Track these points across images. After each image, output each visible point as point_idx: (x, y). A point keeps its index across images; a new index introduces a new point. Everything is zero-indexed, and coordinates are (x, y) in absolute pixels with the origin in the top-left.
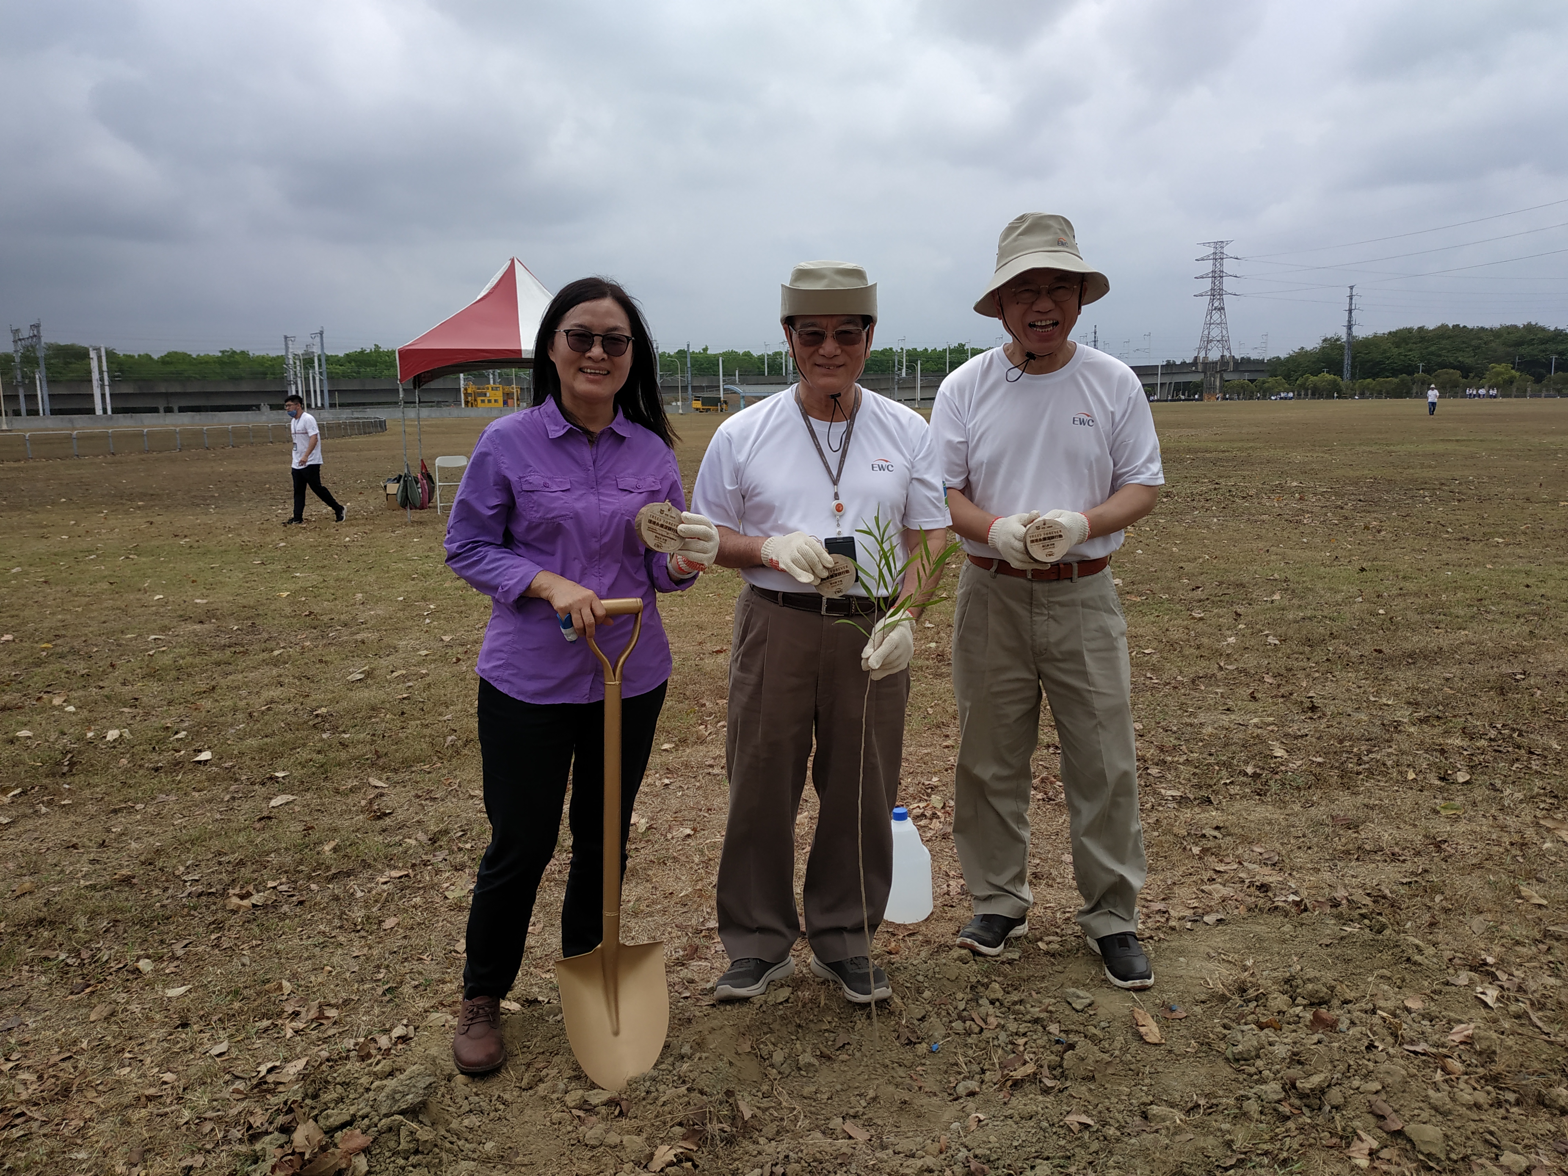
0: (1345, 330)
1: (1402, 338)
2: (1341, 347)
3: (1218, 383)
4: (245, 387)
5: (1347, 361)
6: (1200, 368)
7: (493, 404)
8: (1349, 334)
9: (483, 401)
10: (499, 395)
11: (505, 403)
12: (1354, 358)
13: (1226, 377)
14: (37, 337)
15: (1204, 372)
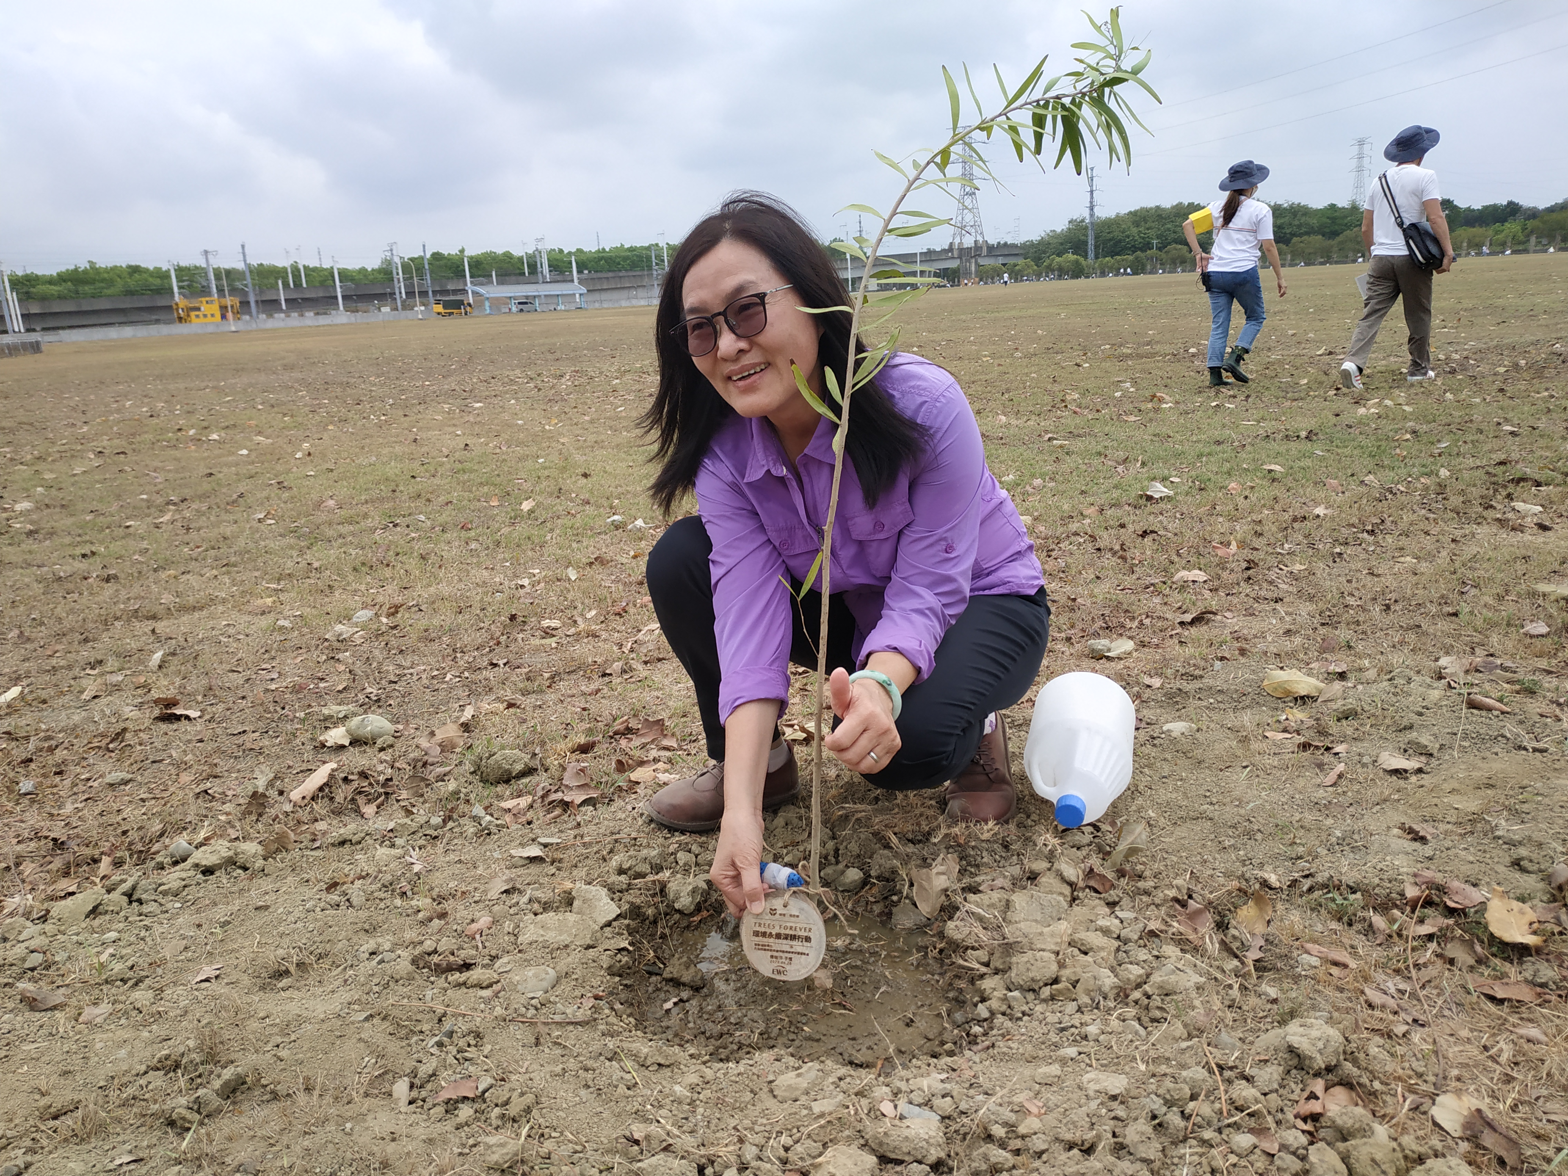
0: (1088, 210)
1: (1140, 217)
2: (1086, 228)
3: (973, 269)
5: (1091, 242)
6: (956, 254)
7: (209, 319)
8: (1092, 215)
9: (197, 316)
10: (215, 309)
11: (224, 317)
12: (1097, 237)
13: (981, 261)
15: (960, 257)
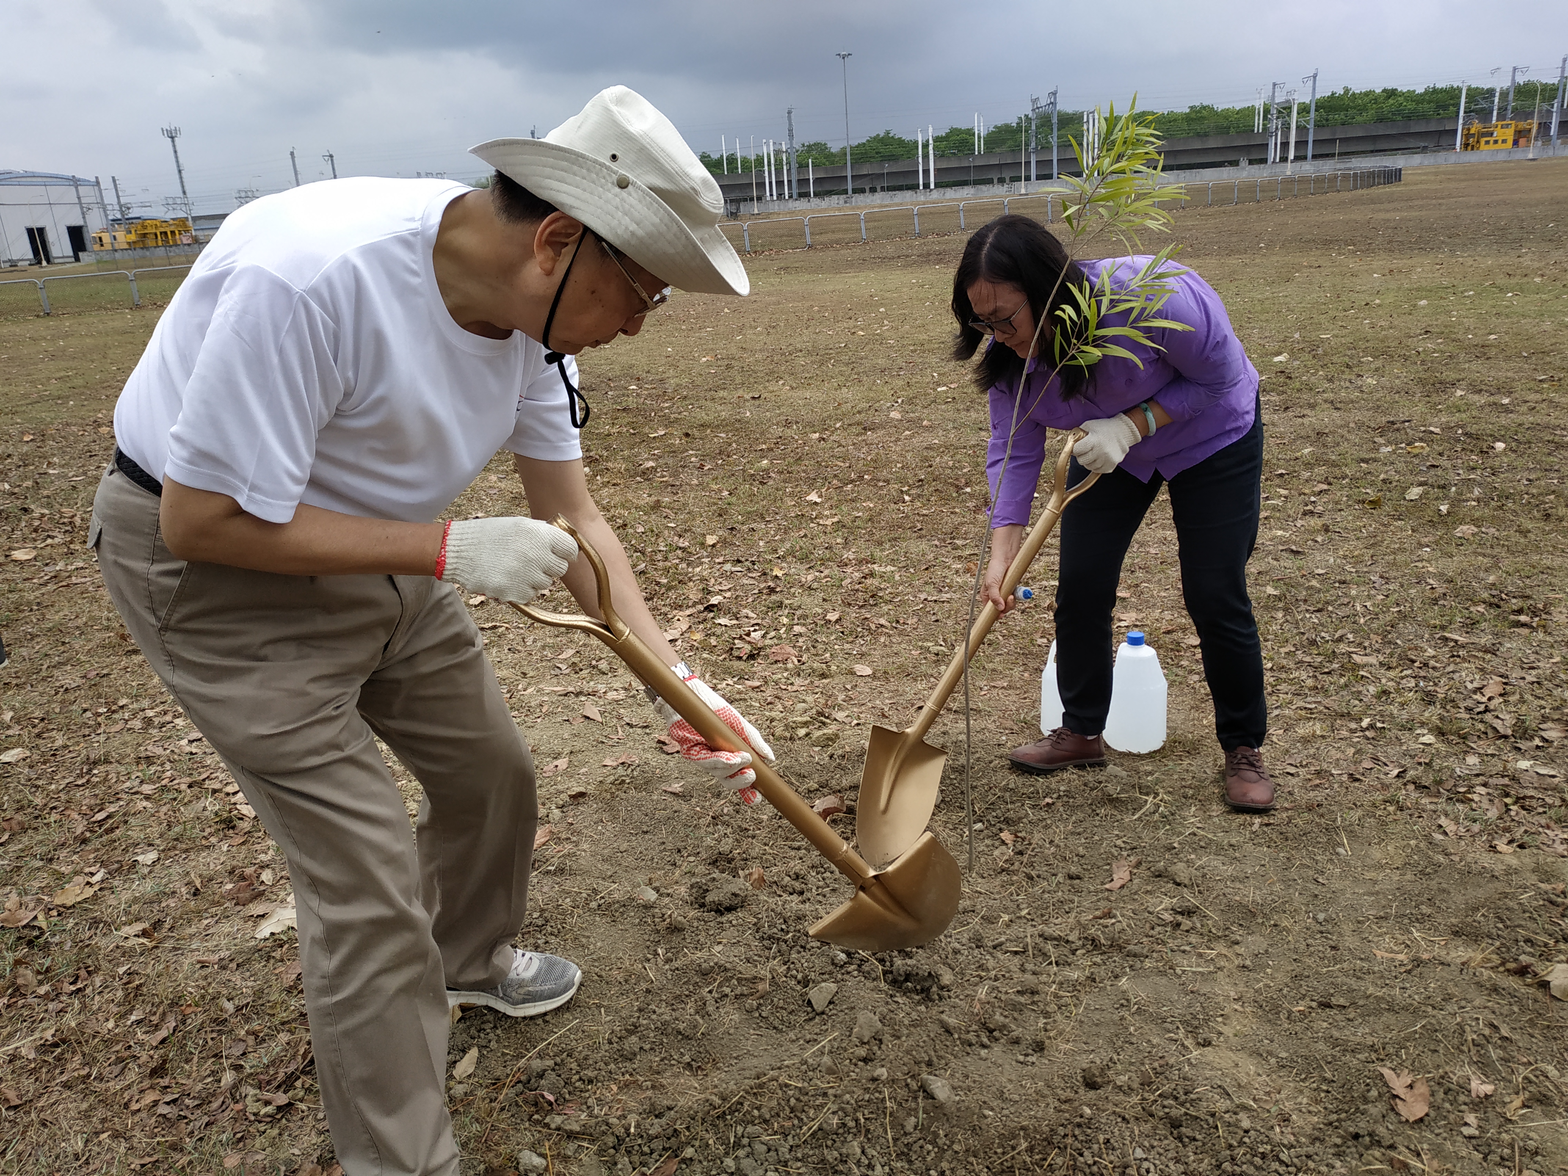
4: (1212, 143)
7: (1500, 146)
9: (1487, 142)
10: (1509, 134)
11: (1516, 143)
14: (1053, 104)
